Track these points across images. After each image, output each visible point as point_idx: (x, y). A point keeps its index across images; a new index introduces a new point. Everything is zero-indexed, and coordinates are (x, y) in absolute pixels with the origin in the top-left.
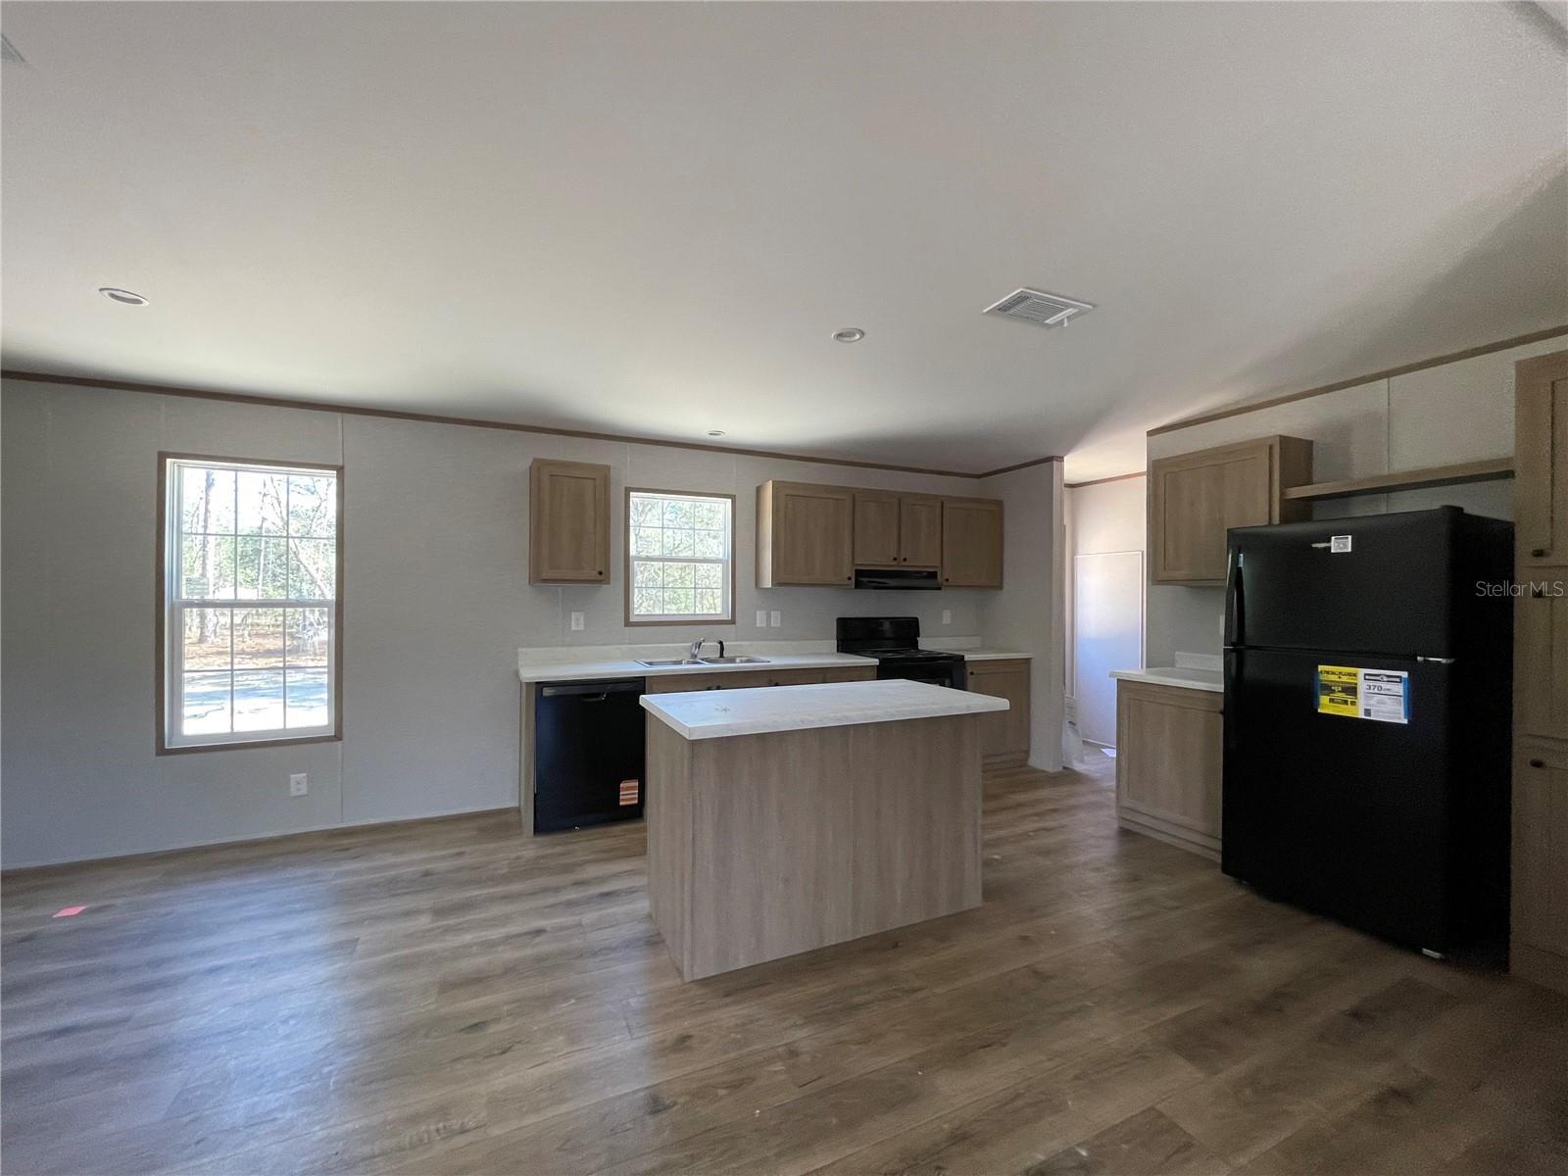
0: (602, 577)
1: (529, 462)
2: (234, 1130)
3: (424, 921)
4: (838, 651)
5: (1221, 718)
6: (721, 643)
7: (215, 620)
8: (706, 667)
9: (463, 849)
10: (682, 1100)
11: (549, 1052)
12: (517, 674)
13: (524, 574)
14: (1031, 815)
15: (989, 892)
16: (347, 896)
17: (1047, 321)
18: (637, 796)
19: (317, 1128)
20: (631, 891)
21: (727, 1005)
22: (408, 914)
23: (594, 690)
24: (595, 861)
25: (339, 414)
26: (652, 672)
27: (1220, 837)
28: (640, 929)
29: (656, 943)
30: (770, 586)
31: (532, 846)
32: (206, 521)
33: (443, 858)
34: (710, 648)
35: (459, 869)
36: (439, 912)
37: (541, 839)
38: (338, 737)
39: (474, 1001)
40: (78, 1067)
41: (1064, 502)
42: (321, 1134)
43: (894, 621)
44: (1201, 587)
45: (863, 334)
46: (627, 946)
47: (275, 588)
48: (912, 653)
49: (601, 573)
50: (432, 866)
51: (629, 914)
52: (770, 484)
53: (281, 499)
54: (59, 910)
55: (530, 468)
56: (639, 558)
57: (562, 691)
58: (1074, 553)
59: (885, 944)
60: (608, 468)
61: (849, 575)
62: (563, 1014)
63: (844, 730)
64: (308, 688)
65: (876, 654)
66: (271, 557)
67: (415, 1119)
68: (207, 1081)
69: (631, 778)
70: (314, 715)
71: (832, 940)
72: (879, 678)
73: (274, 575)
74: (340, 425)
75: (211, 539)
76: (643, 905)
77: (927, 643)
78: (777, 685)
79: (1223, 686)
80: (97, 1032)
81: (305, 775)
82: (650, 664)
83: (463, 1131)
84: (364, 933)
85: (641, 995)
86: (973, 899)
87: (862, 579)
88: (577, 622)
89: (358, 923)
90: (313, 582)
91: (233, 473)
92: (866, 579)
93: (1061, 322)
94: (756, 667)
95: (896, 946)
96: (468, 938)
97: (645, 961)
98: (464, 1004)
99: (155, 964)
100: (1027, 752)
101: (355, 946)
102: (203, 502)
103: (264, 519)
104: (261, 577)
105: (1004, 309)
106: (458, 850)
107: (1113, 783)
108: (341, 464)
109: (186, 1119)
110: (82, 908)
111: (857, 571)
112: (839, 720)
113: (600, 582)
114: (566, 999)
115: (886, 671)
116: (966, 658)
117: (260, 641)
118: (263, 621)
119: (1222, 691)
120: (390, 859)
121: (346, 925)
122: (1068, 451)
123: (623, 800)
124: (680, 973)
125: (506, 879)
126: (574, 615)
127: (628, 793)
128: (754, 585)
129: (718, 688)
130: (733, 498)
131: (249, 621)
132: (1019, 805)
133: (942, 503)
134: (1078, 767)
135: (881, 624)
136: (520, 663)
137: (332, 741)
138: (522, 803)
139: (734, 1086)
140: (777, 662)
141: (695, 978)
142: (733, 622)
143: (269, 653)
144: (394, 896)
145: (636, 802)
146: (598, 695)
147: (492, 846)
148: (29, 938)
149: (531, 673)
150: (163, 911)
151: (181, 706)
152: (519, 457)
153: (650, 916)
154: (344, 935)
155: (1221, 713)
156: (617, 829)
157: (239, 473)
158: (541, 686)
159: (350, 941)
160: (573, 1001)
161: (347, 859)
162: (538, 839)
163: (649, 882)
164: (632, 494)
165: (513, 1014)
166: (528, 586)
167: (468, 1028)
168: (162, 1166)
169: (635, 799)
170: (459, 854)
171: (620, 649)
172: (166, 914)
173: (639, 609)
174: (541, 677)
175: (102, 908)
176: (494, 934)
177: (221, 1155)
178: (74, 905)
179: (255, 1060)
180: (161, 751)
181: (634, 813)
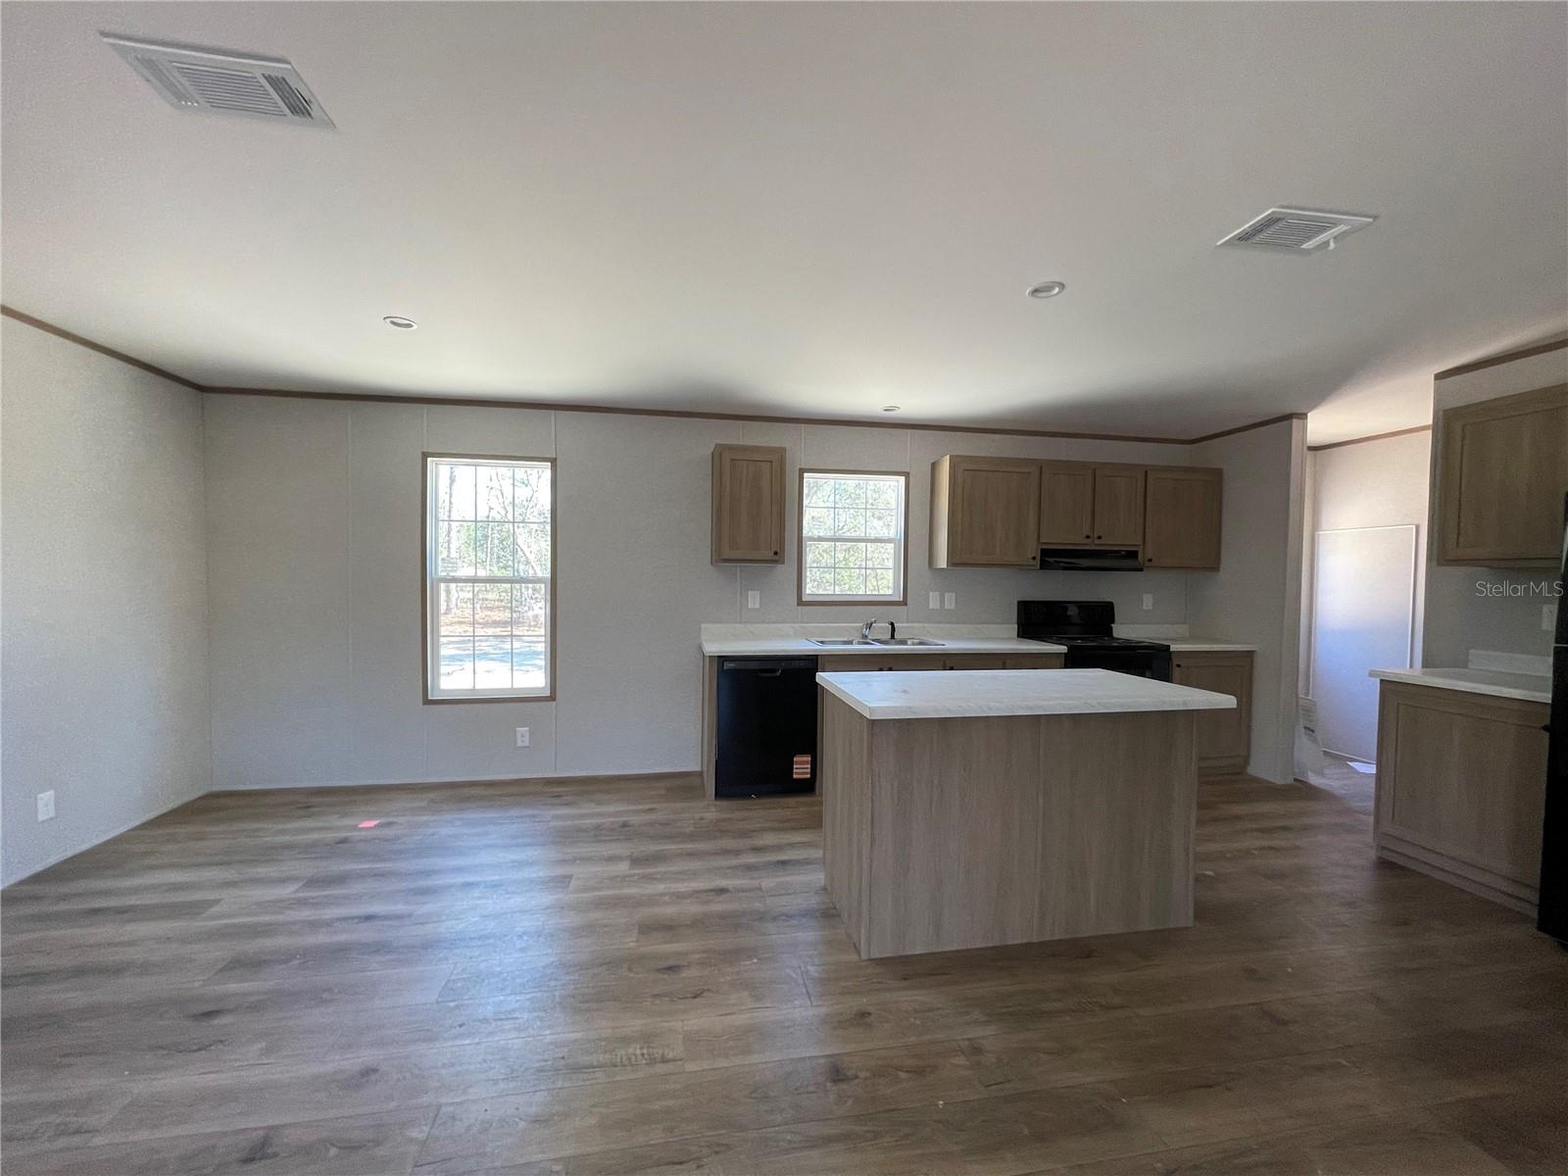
0: (777, 557)
1: (712, 447)
2: (485, 1021)
3: (623, 867)
4: (1018, 636)
5: (1546, 736)
6: (892, 624)
7: (456, 595)
8: (877, 647)
9: (654, 806)
10: (862, 1075)
11: (733, 1005)
12: (700, 647)
13: (706, 555)
14: (1252, 830)
15: (1202, 912)
16: (565, 837)
17: (1304, 246)
18: (809, 770)
19: (548, 1032)
20: (807, 862)
21: (904, 989)
22: (612, 859)
23: (770, 666)
24: (774, 830)
25: (553, 412)
26: (823, 651)
27: (1538, 886)
28: (814, 901)
29: (832, 916)
30: (945, 567)
31: (714, 809)
32: (450, 511)
33: (638, 812)
34: (882, 629)
35: (652, 824)
36: (635, 861)
37: (724, 803)
38: (552, 698)
39: (668, 946)
40: (380, 948)
41: (1303, 468)
42: (549, 1039)
43: (1083, 606)
44: (1513, 569)
45: (1062, 286)
46: (804, 916)
47: (500, 568)
48: (1106, 642)
49: (776, 553)
50: (629, 818)
51: (804, 884)
52: (947, 458)
53: (504, 492)
54: (362, 821)
55: (712, 454)
56: (812, 539)
57: (742, 665)
58: (1315, 527)
59: (1078, 952)
60: (784, 449)
61: (1033, 555)
62: (746, 971)
63: (1036, 720)
64: (525, 655)
65: (1063, 641)
66: (496, 542)
67: (626, 1041)
68: (465, 976)
69: (803, 752)
70: (534, 678)
71: (1015, 939)
72: (1066, 667)
73: (499, 558)
74: (553, 422)
75: (454, 525)
76: (818, 877)
77: (1122, 631)
78: (952, 669)
79: (1550, 696)
80: (388, 922)
81: (527, 729)
82: (822, 642)
83: (664, 1060)
84: (579, 871)
85: (818, 965)
86: (1184, 917)
87: (1049, 560)
88: (754, 600)
89: (573, 861)
90: (528, 562)
91: (474, 468)
92: (1052, 559)
93: (1327, 243)
94: (929, 650)
95: (1089, 956)
96: (661, 887)
97: (821, 933)
98: (659, 947)
99: (427, 873)
100: (1247, 760)
101: (569, 882)
102: (448, 495)
103: (491, 508)
104: (488, 559)
105: (1244, 238)
106: (650, 806)
107: (1371, 805)
108: (555, 456)
109: (452, 1004)
110: (377, 822)
111: (1042, 550)
112: (1031, 708)
113: (775, 562)
114: (750, 958)
115: (1075, 659)
116: (1174, 647)
117: (489, 613)
118: (490, 596)
119: (1550, 702)
121: (563, 862)
122: (1313, 407)
123: (797, 773)
124: (857, 950)
125: (691, 837)
126: (750, 594)
127: (801, 768)
128: (927, 565)
129: (890, 669)
130: (907, 475)
131: (481, 596)
132: (1238, 818)
133: (1146, 472)
134: (1314, 780)
135: (1066, 609)
136: (703, 638)
137: (548, 701)
138: (705, 769)
139: (919, 1072)
140: (952, 645)
141: (873, 957)
142: (904, 603)
143: (496, 624)
144: (599, 841)
145: (809, 776)
146: (774, 671)
147: (679, 805)
148: (343, 841)
149: (715, 647)
150: (431, 831)
151: (439, 666)
152: (701, 442)
153: (825, 889)
154: (561, 870)
155: (1545, 728)
156: (792, 801)
157: (478, 468)
158: (722, 659)
159: (564, 877)
160: (755, 960)
161: (561, 805)
162: (718, 803)
163: (824, 855)
164: (806, 475)
165: (702, 964)
166: (710, 567)
167: (664, 969)
168: (436, 1040)
169: (807, 773)
170: (651, 810)
171: (792, 627)
172: (433, 834)
173: (810, 589)
174: (722, 652)
175: (390, 824)
176: (683, 887)
177: (477, 1040)
178: (370, 819)
179: (500, 965)
180: (427, 702)
181: (808, 787)
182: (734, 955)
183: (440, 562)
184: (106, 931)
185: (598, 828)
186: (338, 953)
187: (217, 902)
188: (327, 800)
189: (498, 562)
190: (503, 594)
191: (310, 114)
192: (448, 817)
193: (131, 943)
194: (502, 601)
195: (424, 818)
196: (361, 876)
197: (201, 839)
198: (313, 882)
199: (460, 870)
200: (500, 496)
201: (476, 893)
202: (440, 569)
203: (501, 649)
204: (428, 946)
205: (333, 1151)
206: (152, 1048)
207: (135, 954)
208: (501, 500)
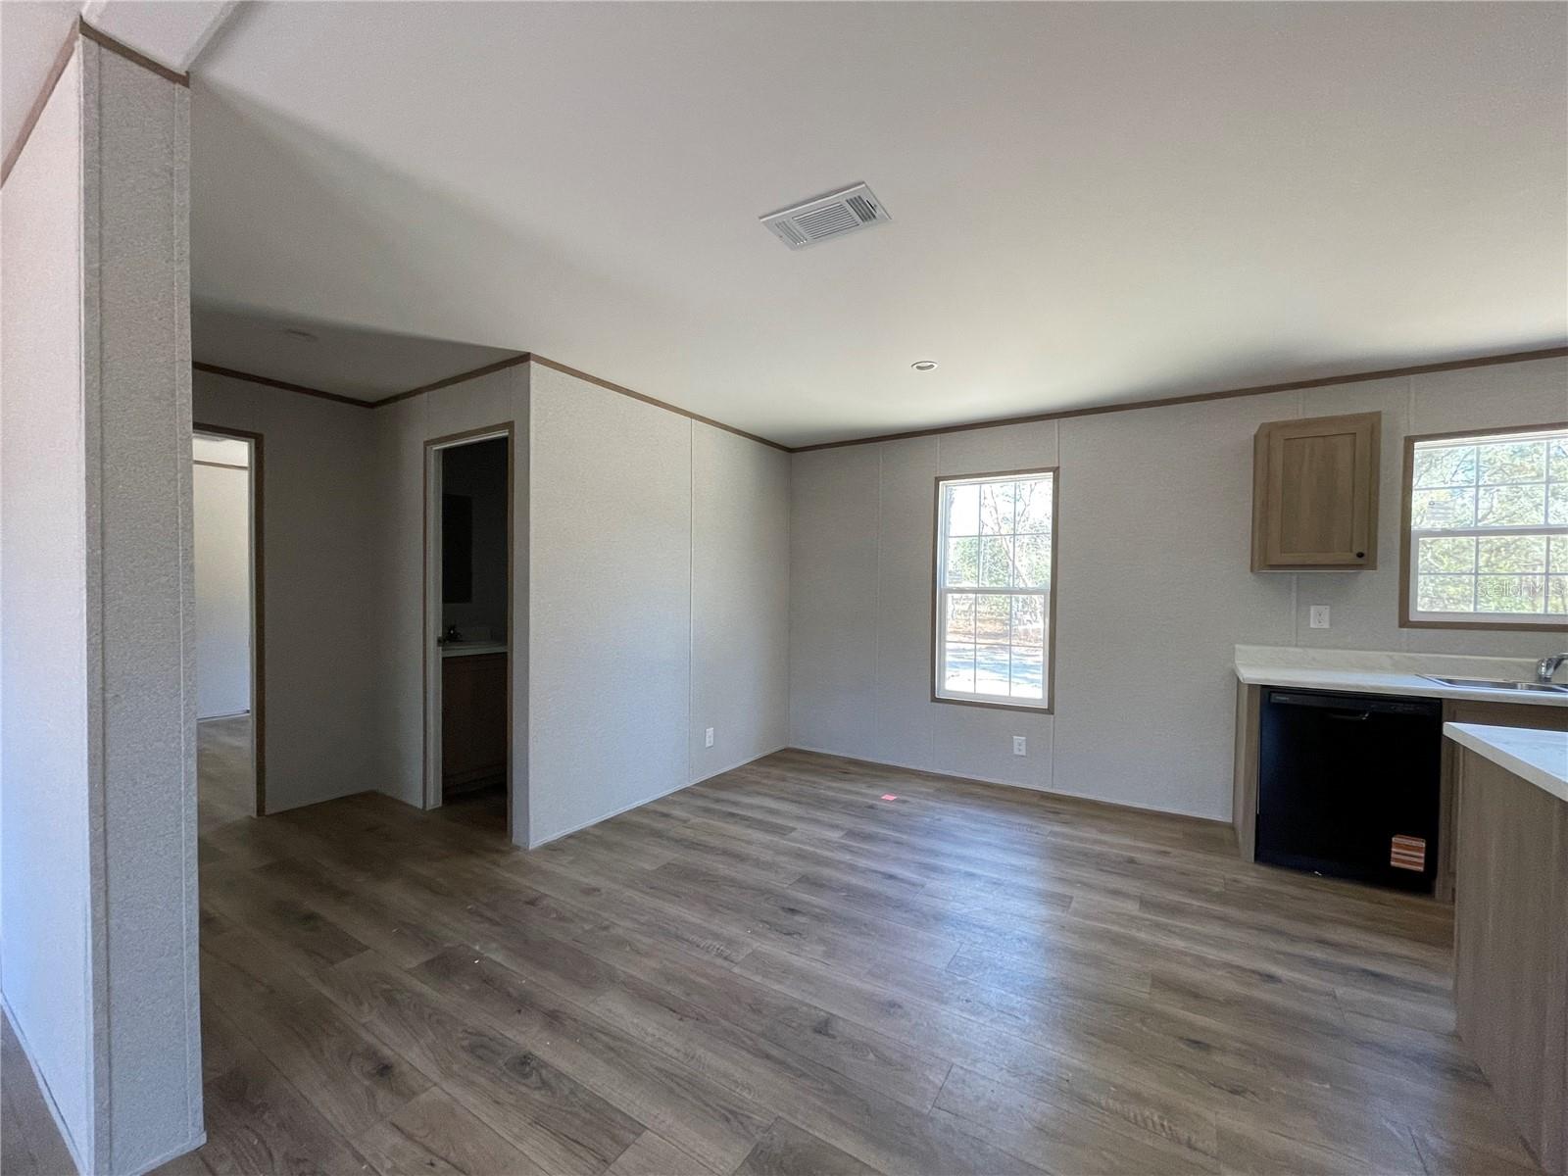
0: (1363, 559)
1: (1256, 428)
2: (989, 1006)
3: (1132, 908)
9: (1168, 849)
11: (1295, 1129)
12: (1233, 674)
16: (1059, 855)
18: (1422, 861)
19: (1051, 1047)
20: (1422, 988)
22: (1117, 893)
26: (1453, 693)
28: (1435, 1046)
29: (1474, 1080)
31: (1253, 874)
33: (1149, 851)
35: (1165, 869)
36: (1145, 903)
37: (1265, 870)
38: (1051, 710)
39: (1191, 1015)
40: (900, 905)
47: (991, 582)
49: (1360, 555)
50: (1139, 856)
54: (885, 794)
55: (1255, 436)
56: (1426, 533)
57: (1301, 700)
60: (1379, 414)
62: (1312, 1094)
67: (1140, 1099)
68: (969, 957)
69: (1411, 833)
70: (1031, 690)
73: (990, 572)
74: (1056, 431)
76: (1443, 1015)
80: (906, 886)
81: (1024, 738)
82: (1450, 681)
83: (1192, 1147)
84: (1077, 893)
88: (1319, 618)
89: (1072, 882)
91: (978, 486)
96: (1180, 944)
98: (1184, 1012)
99: (935, 853)
101: (1070, 903)
106: (1163, 848)
108: (1057, 465)
109: (960, 979)
110: (895, 797)
113: (1360, 567)
114: (1318, 1079)
120: (1093, 834)
121: (1061, 880)
123: (1396, 860)
125: (1222, 898)
126: (1313, 609)
127: (1406, 853)
136: (1238, 661)
137: (1045, 712)
138: (1239, 822)
144: (1102, 870)
145: (1421, 869)
146: (1354, 713)
147: (1204, 857)
148: (871, 807)
149: (1257, 675)
150: (937, 816)
151: (945, 668)
152: (1243, 423)
153: (1456, 1036)
154: (1060, 889)
157: (983, 486)
158: (1268, 691)
159: (1065, 896)
160: (1328, 1086)
161: (1057, 822)
162: (1257, 866)
163: (1456, 986)
164: (1417, 445)
165: (1239, 1053)
166: (1250, 574)
167: (1188, 1040)
168: (946, 1003)
169: (1419, 864)
170: (1165, 853)
171: (1391, 657)
172: (939, 820)
173: (1424, 604)
174: (1269, 680)
175: (904, 802)
176: (1212, 954)
177: (981, 1021)
178: (891, 794)
179: (1001, 960)
180: (935, 700)
181: (1420, 884)
182: (1295, 1066)
183: (948, 575)
184: (734, 829)
185: (1100, 855)
186: (870, 898)
187: (794, 829)
188: (856, 769)
189: (990, 576)
190: (995, 607)
191: (874, 216)
192: (951, 806)
193: (749, 842)
194: (992, 614)
195: (931, 804)
196: (884, 840)
197: (783, 781)
198: (851, 834)
199: (962, 858)
200: (994, 512)
201: (978, 884)
202: (947, 582)
203: (992, 659)
204: (939, 918)
205: (871, 1056)
206: (762, 921)
207: (752, 851)
208: (995, 516)
